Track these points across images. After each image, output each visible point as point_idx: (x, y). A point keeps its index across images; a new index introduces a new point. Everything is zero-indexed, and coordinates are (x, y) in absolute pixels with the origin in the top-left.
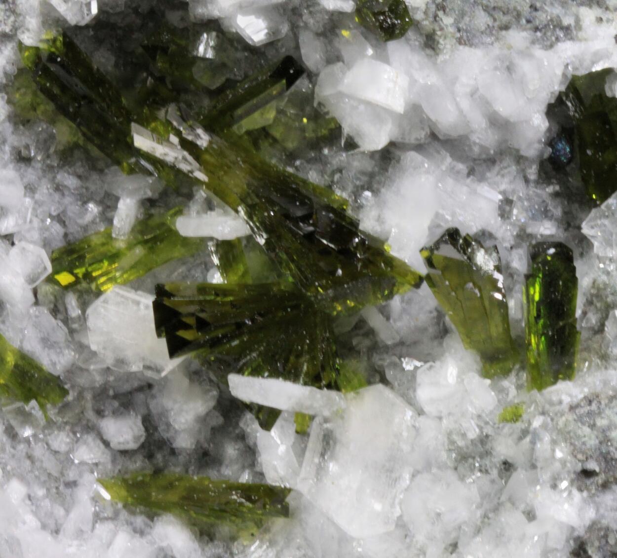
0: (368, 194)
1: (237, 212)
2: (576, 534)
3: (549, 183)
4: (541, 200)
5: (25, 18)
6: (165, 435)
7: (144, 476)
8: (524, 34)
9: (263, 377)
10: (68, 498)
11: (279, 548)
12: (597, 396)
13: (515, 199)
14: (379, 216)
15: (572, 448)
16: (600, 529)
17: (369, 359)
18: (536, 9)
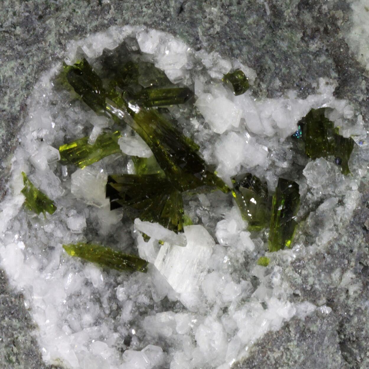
2: (285, 321)
3: (289, 144)
4: (284, 152)
5: (69, 53)
7: (83, 244)
8: (295, 91)
9: (150, 222)
10: (49, 254)
11: (139, 285)
12: (303, 259)
13: (272, 150)
15: (290, 284)
16: (297, 320)
17: (195, 211)
18: (301, 80)
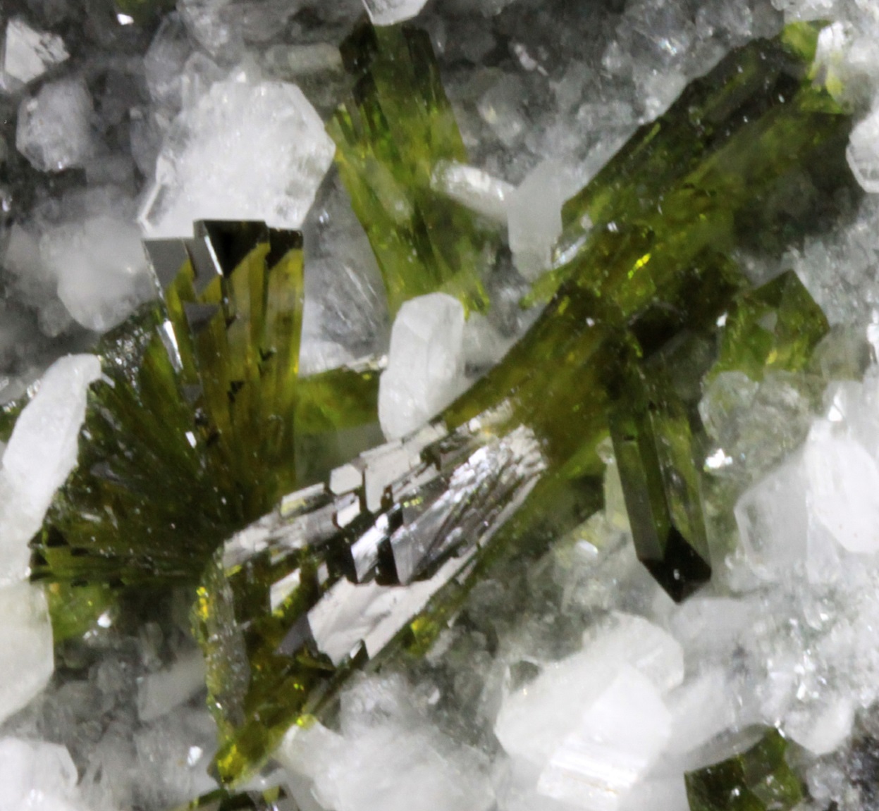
0: (435, 697)
1: (435, 421)
6: (38, 212)
14: (387, 715)
